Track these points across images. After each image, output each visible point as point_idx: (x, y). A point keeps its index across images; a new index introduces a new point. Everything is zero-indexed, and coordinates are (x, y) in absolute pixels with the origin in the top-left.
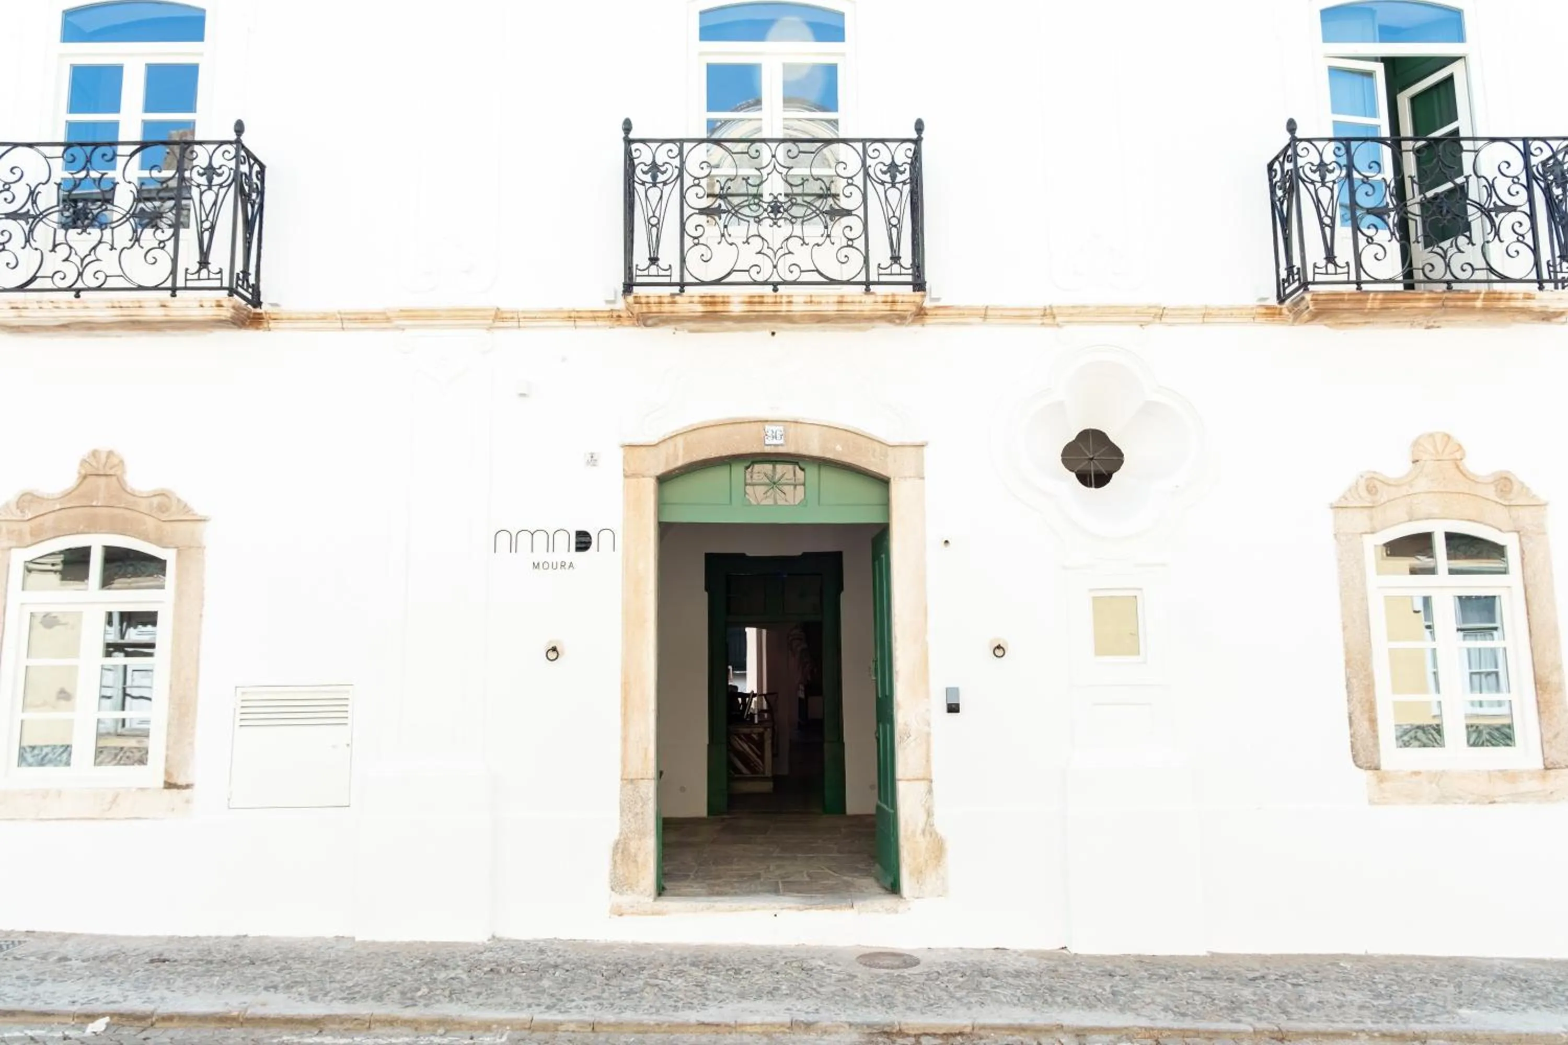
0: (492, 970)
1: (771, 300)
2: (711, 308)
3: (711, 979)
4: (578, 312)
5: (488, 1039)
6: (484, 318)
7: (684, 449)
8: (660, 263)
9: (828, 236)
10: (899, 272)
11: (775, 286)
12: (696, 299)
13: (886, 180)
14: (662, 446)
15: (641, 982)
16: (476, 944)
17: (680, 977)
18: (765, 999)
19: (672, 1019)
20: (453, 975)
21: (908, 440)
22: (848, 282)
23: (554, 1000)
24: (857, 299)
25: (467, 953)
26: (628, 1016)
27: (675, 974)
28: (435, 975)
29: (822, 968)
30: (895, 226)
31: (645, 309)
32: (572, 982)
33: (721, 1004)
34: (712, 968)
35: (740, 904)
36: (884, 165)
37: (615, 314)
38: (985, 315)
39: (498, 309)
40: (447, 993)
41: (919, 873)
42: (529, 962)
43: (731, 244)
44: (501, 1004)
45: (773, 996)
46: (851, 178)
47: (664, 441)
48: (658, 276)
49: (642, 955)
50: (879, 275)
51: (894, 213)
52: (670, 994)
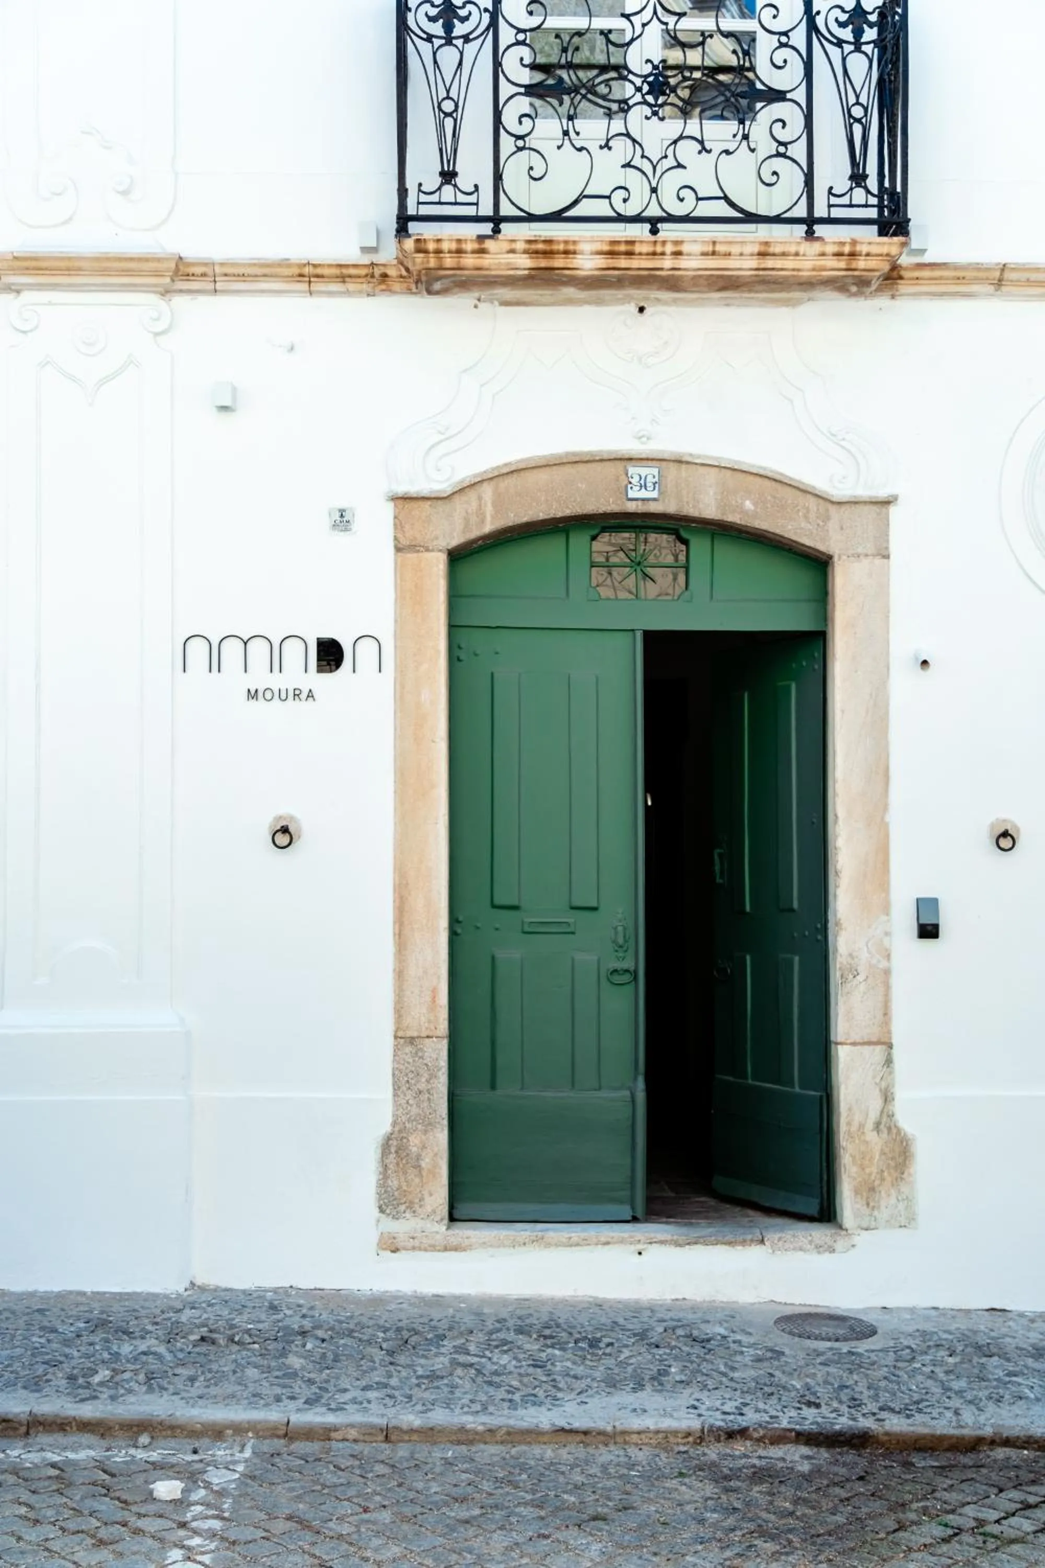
0: (203, 1339)
1: (645, 249)
2: (543, 263)
3: (554, 1355)
4: (315, 266)
5: (221, 1453)
6: (157, 274)
7: (494, 504)
8: (459, 181)
9: (746, 137)
10: (864, 203)
11: (654, 223)
12: (520, 246)
13: (845, 38)
14: (457, 499)
15: (445, 1360)
16: (166, 1296)
17: (506, 1352)
18: (648, 1388)
19: (512, 1422)
20: (143, 1348)
21: (862, 492)
22: (777, 219)
23: (314, 1389)
24: (793, 249)
25: (158, 1311)
26: (439, 1417)
27: (497, 1347)
28: (115, 1348)
29: (724, 1337)
30: (859, 121)
31: (432, 263)
32: (336, 1360)
33: (583, 1398)
34: (552, 1337)
35: (583, 1235)
36: (843, 11)
37: (377, 272)
38: (1000, 280)
39: (181, 258)
40: (141, 1377)
41: (869, 1191)
42: (260, 1326)
43: (580, 150)
44: (233, 1396)
45: (661, 1384)
46: (786, 34)
47: (461, 490)
48: (456, 203)
49: (436, 1314)
50: (830, 206)
51: (858, 97)
52: (496, 1379)
